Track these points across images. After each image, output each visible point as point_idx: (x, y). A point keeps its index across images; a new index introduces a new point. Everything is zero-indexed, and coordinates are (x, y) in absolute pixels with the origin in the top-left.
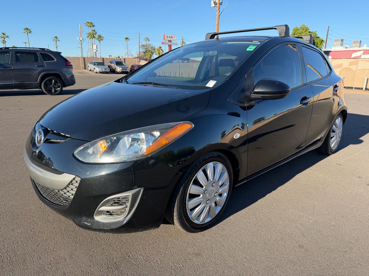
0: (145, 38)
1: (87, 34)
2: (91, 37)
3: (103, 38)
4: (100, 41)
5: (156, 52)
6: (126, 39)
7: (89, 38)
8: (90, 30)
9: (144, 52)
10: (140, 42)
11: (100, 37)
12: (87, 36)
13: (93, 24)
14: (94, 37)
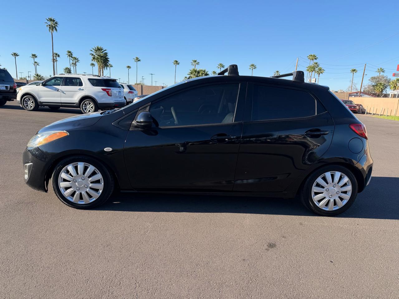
0: (379, 69)
1: (307, 68)
2: (311, 70)
3: (323, 71)
4: (319, 74)
5: (391, 85)
6: (353, 71)
7: (309, 72)
8: (312, 63)
9: (373, 86)
10: (365, 74)
11: (321, 70)
12: (307, 69)
13: (315, 57)
14: (314, 70)
